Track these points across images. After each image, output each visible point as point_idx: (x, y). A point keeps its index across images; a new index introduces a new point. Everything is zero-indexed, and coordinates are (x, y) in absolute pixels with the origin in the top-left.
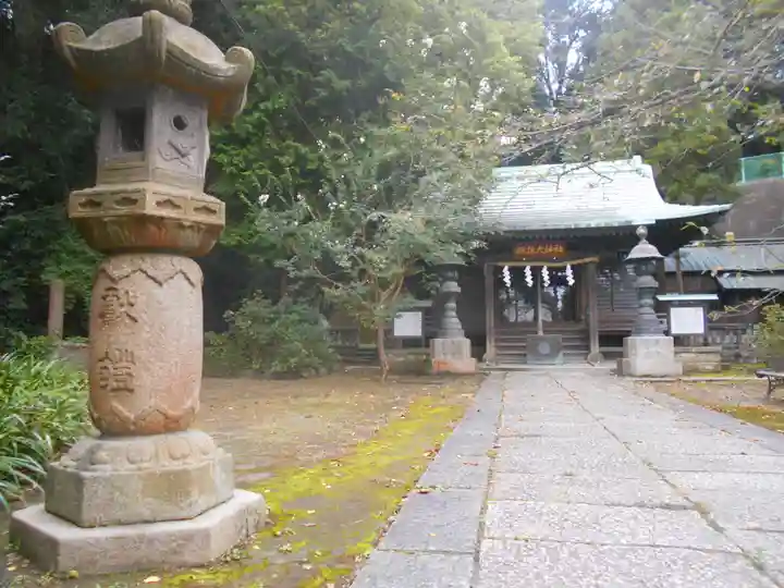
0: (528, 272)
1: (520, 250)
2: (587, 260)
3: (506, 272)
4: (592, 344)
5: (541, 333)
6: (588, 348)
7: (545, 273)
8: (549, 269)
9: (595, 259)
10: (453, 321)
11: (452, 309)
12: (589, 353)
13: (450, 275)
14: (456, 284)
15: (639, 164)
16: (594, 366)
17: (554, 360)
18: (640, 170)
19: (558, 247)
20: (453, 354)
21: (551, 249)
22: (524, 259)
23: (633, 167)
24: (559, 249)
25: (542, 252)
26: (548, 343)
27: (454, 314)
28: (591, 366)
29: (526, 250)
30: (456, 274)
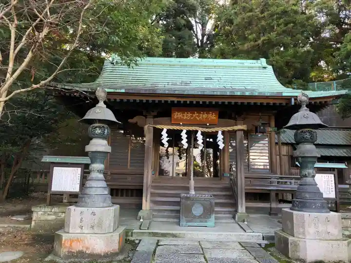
0: (184, 135)
1: (177, 115)
2: (236, 128)
3: (164, 134)
5: (193, 192)
7: (200, 137)
8: (203, 134)
9: (244, 127)
11: (98, 171)
12: (236, 211)
13: (98, 131)
14: (105, 142)
15: (265, 64)
16: (245, 231)
17: (206, 222)
18: (265, 68)
19: (212, 114)
20: (92, 227)
21: (205, 116)
22: (181, 124)
23: (260, 65)
24: (213, 117)
25: (198, 119)
26: (202, 205)
27: (101, 176)
28: (243, 231)
29: (183, 116)
30: (106, 131)
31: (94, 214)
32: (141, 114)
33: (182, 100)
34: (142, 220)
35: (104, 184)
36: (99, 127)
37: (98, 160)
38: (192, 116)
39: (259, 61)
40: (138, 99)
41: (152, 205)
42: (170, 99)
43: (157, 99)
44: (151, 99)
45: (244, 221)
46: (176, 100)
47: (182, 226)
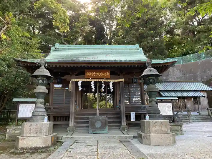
0: (92, 84)
1: (88, 74)
2: (120, 80)
3: (80, 83)
4: (122, 121)
5: (98, 115)
6: (120, 122)
9: (123, 80)
10: (42, 110)
11: (40, 103)
12: (121, 125)
13: (40, 81)
14: (44, 87)
15: (138, 47)
16: (124, 134)
17: (103, 131)
18: (138, 49)
19: (107, 73)
20: (37, 133)
21: (103, 74)
22: (91, 78)
23: (135, 48)
24: (107, 74)
25: (99, 75)
26: (101, 121)
27: (42, 106)
28: (123, 134)
29: (92, 74)
30: (45, 82)
31: (37, 125)
32: (68, 74)
33: (89, 65)
34: (69, 132)
35: (44, 110)
36: (41, 79)
37: (41, 97)
38: (96, 74)
39: (135, 46)
40: (65, 65)
41: (75, 124)
42: (83, 65)
43: (75, 65)
44: (72, 65)
45: (125, 130)
46: (86, 65)
47: (90, 134)
